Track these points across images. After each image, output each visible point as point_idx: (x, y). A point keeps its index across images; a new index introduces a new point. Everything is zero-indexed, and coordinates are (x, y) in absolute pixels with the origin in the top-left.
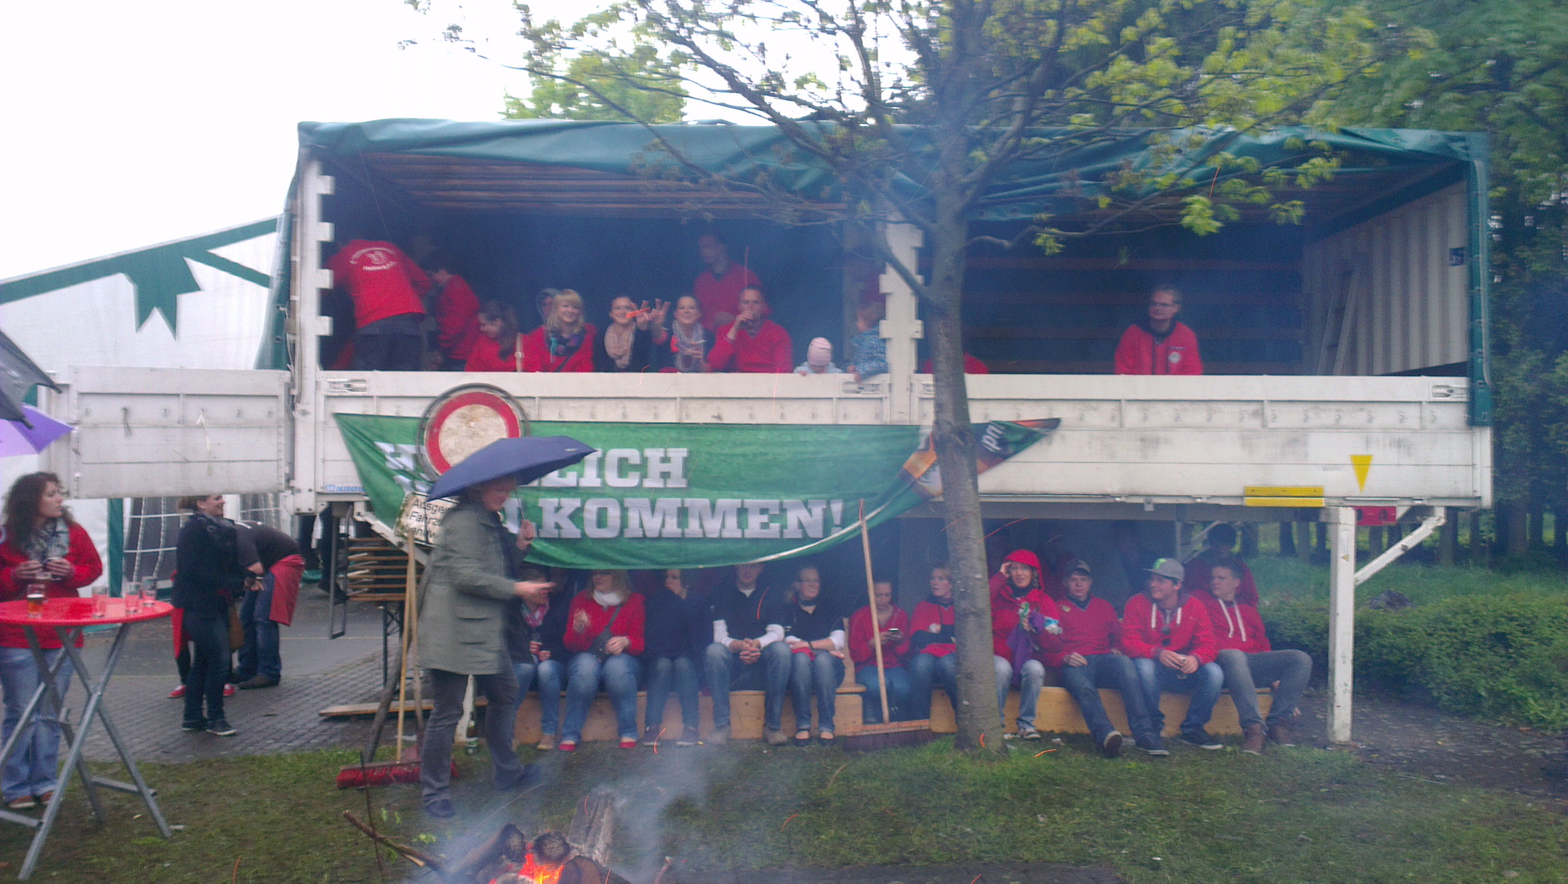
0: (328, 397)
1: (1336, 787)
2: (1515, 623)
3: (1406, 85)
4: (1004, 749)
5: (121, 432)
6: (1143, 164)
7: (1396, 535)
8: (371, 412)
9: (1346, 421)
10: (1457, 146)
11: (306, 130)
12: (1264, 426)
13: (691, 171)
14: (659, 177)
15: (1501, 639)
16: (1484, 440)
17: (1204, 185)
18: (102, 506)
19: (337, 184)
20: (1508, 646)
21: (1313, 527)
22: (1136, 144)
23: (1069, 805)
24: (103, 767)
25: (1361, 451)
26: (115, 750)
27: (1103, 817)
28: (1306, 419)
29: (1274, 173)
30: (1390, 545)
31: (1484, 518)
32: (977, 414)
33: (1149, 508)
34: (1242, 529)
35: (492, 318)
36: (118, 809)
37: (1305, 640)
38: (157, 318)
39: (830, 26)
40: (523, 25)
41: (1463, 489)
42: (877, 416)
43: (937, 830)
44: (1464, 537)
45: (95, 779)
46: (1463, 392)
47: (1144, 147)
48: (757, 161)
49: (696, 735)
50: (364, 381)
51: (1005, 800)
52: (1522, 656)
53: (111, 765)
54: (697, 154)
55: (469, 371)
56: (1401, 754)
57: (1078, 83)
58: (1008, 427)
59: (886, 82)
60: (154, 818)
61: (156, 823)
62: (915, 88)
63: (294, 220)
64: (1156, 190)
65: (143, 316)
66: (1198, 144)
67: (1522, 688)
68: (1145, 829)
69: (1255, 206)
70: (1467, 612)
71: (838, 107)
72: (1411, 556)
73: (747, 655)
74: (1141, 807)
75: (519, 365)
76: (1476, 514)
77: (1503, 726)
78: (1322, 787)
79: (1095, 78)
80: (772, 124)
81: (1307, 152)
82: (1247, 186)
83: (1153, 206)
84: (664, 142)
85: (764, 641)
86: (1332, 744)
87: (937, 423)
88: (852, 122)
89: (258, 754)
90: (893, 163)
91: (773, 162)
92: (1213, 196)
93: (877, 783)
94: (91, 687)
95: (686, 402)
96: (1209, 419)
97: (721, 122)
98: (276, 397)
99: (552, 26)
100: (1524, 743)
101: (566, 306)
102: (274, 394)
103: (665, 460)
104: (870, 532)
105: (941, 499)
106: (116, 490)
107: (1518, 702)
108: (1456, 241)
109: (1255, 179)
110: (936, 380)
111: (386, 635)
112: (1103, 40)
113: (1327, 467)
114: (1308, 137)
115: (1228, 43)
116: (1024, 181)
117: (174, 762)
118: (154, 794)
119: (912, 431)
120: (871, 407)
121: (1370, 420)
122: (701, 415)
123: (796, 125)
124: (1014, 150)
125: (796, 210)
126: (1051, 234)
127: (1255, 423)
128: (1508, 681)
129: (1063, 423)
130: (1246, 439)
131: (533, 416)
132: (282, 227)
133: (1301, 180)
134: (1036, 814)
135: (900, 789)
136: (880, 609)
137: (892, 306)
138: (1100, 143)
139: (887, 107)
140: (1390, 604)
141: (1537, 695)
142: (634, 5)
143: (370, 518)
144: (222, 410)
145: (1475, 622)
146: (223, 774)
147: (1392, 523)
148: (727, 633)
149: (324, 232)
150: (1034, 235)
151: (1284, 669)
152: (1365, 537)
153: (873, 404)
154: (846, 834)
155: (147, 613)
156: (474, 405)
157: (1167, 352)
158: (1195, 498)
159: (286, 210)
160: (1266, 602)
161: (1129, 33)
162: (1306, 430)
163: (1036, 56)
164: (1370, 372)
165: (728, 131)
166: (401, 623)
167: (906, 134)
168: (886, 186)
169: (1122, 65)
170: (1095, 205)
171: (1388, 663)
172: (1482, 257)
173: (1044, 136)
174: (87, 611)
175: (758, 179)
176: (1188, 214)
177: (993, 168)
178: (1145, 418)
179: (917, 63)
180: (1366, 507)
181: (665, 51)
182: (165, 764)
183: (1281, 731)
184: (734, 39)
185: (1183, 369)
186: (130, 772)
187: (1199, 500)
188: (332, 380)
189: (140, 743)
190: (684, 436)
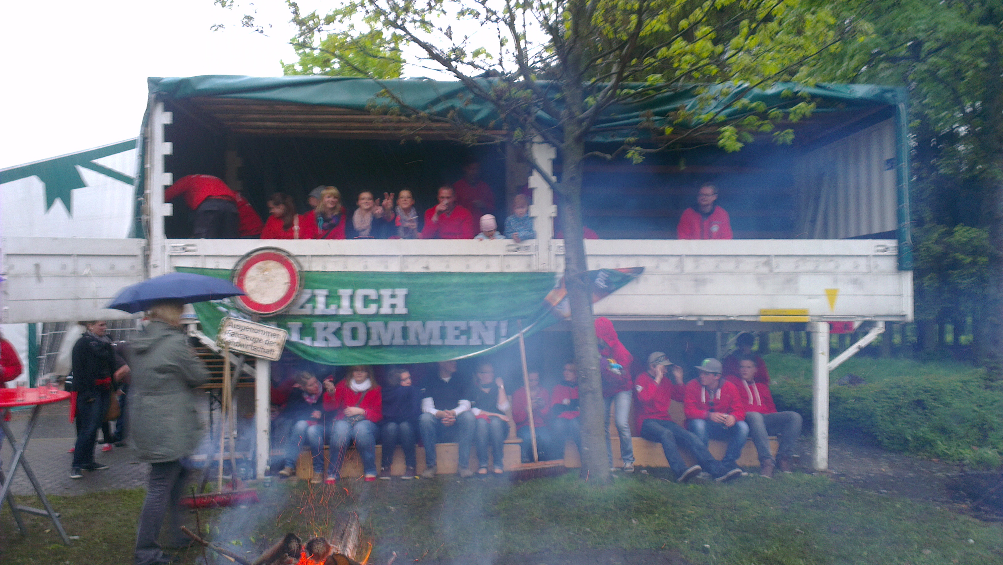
0: (171, 256)
1: (819, 498)
2: (929, 394)
3: (857, 58)
4: (611, 478)
5: (33, 280)
6: (693, 107)
7: (854, 339)
8: (199, 266)
9: (822, 267)
10: (889, 95)
11: (153, 82)
12: (771, 271)
13: (405, 109)
14: (385, 113)
15: (920, 403)
16: (907, 280)
17: (731, 120)
18: (23, 328)
19: (174, 118)
20: (924, 408)
21: (803, 334)
22: (688, 94)
23: (652, 513)
24: (24, 499)
25: (831, 286)
26: (32, 487)
27: (673, 520)
28: (797, 267)
29: (775, 112)
30: (852, 344)
31: (909, 328)
32: (592, 265)
33: (700, 324)
34: (758, 335)
35: (277, 204)
36: (34, 526)
37: (799, 405)
38: (58, 204)
39: (494, 18)
40: (293, 16)
41: (895, 310)
42: (529, 266)
43: (568, 530)
44: (897, 339)
45: (19, 507)
46: (895, 248)
47: (694, 96)
48: (449, 103)
49: (414, 473)
50: (192, 245)
51: (611, 510)
52: (933, 414)
53: (30, 497)
54: (409, 99)
55: (264, 238)
56: (859, 477)
57: (653, 54)
58: (611, 273)
59: (531, 53)
60: (58, 530)
61: (60, 535)
62: (550, 57)
63: (146, 141)
64: (700, 123)
65: (49, 203)
66: (727, 94)
67: (932, 434)
68: (699, 527)
69: (764, 133)
70: (899, 387)
71: (499, 69)
72: (863, 352)
73: (446, 421)
74: (696, 513)
75: (296, 234)
76: (904, 326)
77: (922, 459)
78: (809, 499)
79: (663, 52)
80: (457, 80)
81: (795, 99)
82: (758, 120)
83: (700, 133)
84: (387, 91)
85: (458, 411)
86: (815, 471)
87: (566, 270)
88: (509, 79)
89: (128, 489)
90: (536, 105)
91: (458, 103)
92: (736, 126)
93: (530, 501)
94: (16, 447)
95: (405, 258)
96: (737, 267)
97: (424, 78)
98: (135, 256)
99: (313, 16)
100: (934, 469)
101: (329, 197)
102: (135, 254)
103: (393, 296)
104: (525, 340)
105: (569, 319)
106: (33, 318)
107: (930, 443)
108: (888, 154)
109: (763, 116)
110: (566, 243)
111: (212, 410)
112: (667, 28)
113: (810, 297)
114: (796, 90)
115: (745, 30)
116: (620, 116)
117: (72, 495)
118: (59, 516)
119: (551, 276)
120: (524, 260)
121: (837, 267)
122: (415, 267)
123: (474, 82)
124: (612, 96)
125: (474, 135)
126: (636, 151)
127: (765, 270)
128: (924, 431)
129: (646, 270)
130: (760, 279)
131: (306, 268)
132: (139, 145)
133: (791, 117)
134: (631, 518)
135: (545, 504)
136: (532, 389)
137: (537, 196)
138: (667, 93)
139: (532, 69)
140: (851, 382)
141: (943, 439)
142: (367, 3)
143: (199, 335)
144: (101, 265)
145: (904, 393)
146: (105, 502)
147: (852, 332)
148: (434, 406)
149: (167, 148)
150: (625, 152)
151: (784, 424)
152: (835, 340)
153: (527, 258)
154: (510, 534)
155: (53, 398)
156: (269, 261)
157: (710, 225)
158: (729, 317)
159: (141, 134)
160: (774, 382)
161: (684, 24)
162: (797, 274)
163: (625, 38)
164: (836, 237)
165: (430, 84)
166: (221, 402)
167: (544, 87)
168: (532, 119)
169: (679, 44)
170: (663, 132)
171: (851, 420)
172: (905, 165)
173: (632, 88)
174: (13, 397)
175: (449, 115)
176: (721, 139)
177: (599, 109)
178: (697, 267)
179: (550, 42)
180: (837, 322)
181: (388, 33)
182: (67, 496)
183: (784, 464)
184: (431, 25)
185: (720, 236)
186: (43, 501)
187: (732, 318)
188: (173, 245)
189: (50, 482)
190: (405, 280)
